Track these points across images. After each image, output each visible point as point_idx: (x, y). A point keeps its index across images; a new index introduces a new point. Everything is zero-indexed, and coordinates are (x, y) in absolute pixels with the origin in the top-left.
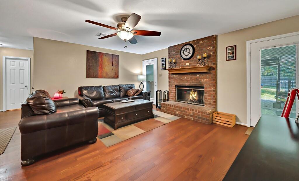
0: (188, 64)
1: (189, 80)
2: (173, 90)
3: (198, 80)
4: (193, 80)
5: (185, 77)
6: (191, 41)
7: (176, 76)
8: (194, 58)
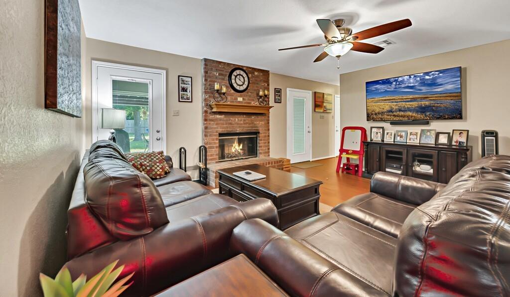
0: (240, 99)
1: (242, 124)
2: (215, 143)
3: (252, 123)
4: (247, 123)
5: (236, 119)
6: (245, 67)
7: (220, 117)
8: (248, 93)
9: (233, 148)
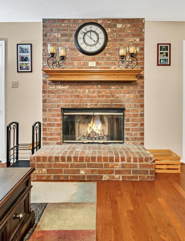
0: (92, 64)
1: (95, 97)
2: (56, 120)
3: (113, 96)
4: (103, 96)
5: (87, 90)
6: (100, 19)
7: (62, 87)
8: (105, 54)
9: (88, 129)
